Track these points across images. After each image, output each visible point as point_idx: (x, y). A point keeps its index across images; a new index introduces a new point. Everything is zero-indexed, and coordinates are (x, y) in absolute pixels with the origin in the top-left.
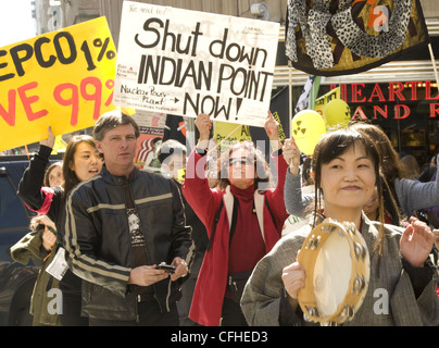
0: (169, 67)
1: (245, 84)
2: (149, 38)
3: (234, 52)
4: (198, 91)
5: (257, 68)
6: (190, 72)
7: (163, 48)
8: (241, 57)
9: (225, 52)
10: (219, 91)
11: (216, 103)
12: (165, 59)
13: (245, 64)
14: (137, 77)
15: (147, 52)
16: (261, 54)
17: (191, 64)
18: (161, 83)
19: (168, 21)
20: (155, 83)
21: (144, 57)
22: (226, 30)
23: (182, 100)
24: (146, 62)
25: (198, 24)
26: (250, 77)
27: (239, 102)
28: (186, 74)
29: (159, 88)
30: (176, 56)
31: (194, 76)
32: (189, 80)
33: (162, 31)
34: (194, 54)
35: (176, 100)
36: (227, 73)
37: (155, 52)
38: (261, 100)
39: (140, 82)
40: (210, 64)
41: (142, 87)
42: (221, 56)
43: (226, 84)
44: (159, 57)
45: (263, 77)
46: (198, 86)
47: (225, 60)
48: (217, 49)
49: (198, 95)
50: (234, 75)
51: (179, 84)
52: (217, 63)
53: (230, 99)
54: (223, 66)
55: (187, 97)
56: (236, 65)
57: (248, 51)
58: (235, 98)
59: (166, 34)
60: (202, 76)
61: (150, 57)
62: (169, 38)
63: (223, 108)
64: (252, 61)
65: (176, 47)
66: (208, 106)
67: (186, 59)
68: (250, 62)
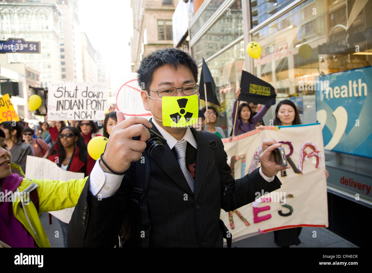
0: (67, 104)
1: (96, 105)
2: (59, 94)
3: (91, 95)
4: (79, 110)
5: (100, 99)
6: (75, 104)
7: (65, 97)
8: (94, 96)
9: (88, 95)
10: (87, 109)
11: (86, 114)
12: (65, 101)
13: (95, 98)
14: (56, 109)
15: (59, 99)
16: (101, 94)
17: (76, 101)
18: (65, 109)
19: (65, 87)
20: (63, 109)
21: (58, 101)
22: (87, 87)
23: (73, 114)
24: (59, 103)
25: (77, 87)
26: (98, 103)
27: (95, 112)
28: (74, 105)
29: (64, 111)
30: (69, 99)
31: (77, 105)
32: (75, 108)
33: (63, 91)
34: (76, 97)
35: (71, 115)
36: (89, 102)
37: (61, 99)
38: (103, 110)
39: (57, 110)
40: (83, 100)
41: (58, 112)
42: (86, 97)
43: (89, 106)
44: (63, 101)
45: (102, 102)
46: (79, 108)
47: (88, 98)
48: (85, 94)
49: (79, 112)
50: (92, 103)
51: (72, 109)
52: (85, 99)
53: (91, 112)
54: (87, 100)
55: (75, 113)
56: (92, 99)
57: (96, 94)
58: (93, 111)
59: (65, 92)
60: (80, 105)
61: (60, 101)
62: (67, 93)
63: (89, 115)
64: (98, 97)
65: (69, 95)
66: (83, 115)
67: (73, 100)
68: (97, 97)
